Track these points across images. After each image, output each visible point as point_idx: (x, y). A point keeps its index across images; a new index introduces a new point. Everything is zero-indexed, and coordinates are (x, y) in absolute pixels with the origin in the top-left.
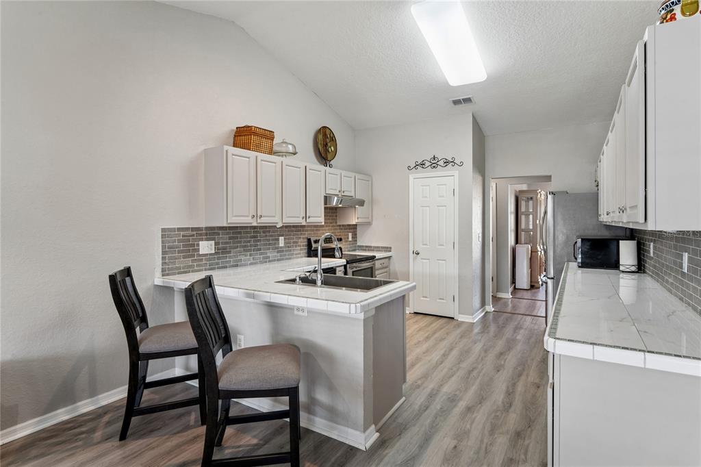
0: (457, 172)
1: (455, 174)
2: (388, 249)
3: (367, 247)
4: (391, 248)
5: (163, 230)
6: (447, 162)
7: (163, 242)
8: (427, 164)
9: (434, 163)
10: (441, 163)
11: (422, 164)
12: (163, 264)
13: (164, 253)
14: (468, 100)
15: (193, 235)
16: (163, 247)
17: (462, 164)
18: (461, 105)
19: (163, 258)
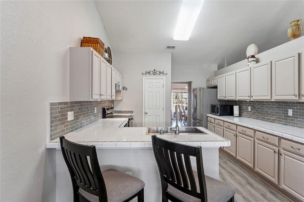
0: (165, 77)
1: (164, 78)
2: (132, 112)
3: (120, 111)
4: (133, 111)
5: (52, 104)
6: (160, 73)
7: (51, 114)
8: (151, 73)
9: (155, 72)
10: (158, 73)
11: (149, 73)
12: (52, 130)
13: (52, 122)
14: (173, 47)
15: (65, 108)
16: (51, 117)
17: (167, 74)
18: (169, 49)
19: (51, 126)
